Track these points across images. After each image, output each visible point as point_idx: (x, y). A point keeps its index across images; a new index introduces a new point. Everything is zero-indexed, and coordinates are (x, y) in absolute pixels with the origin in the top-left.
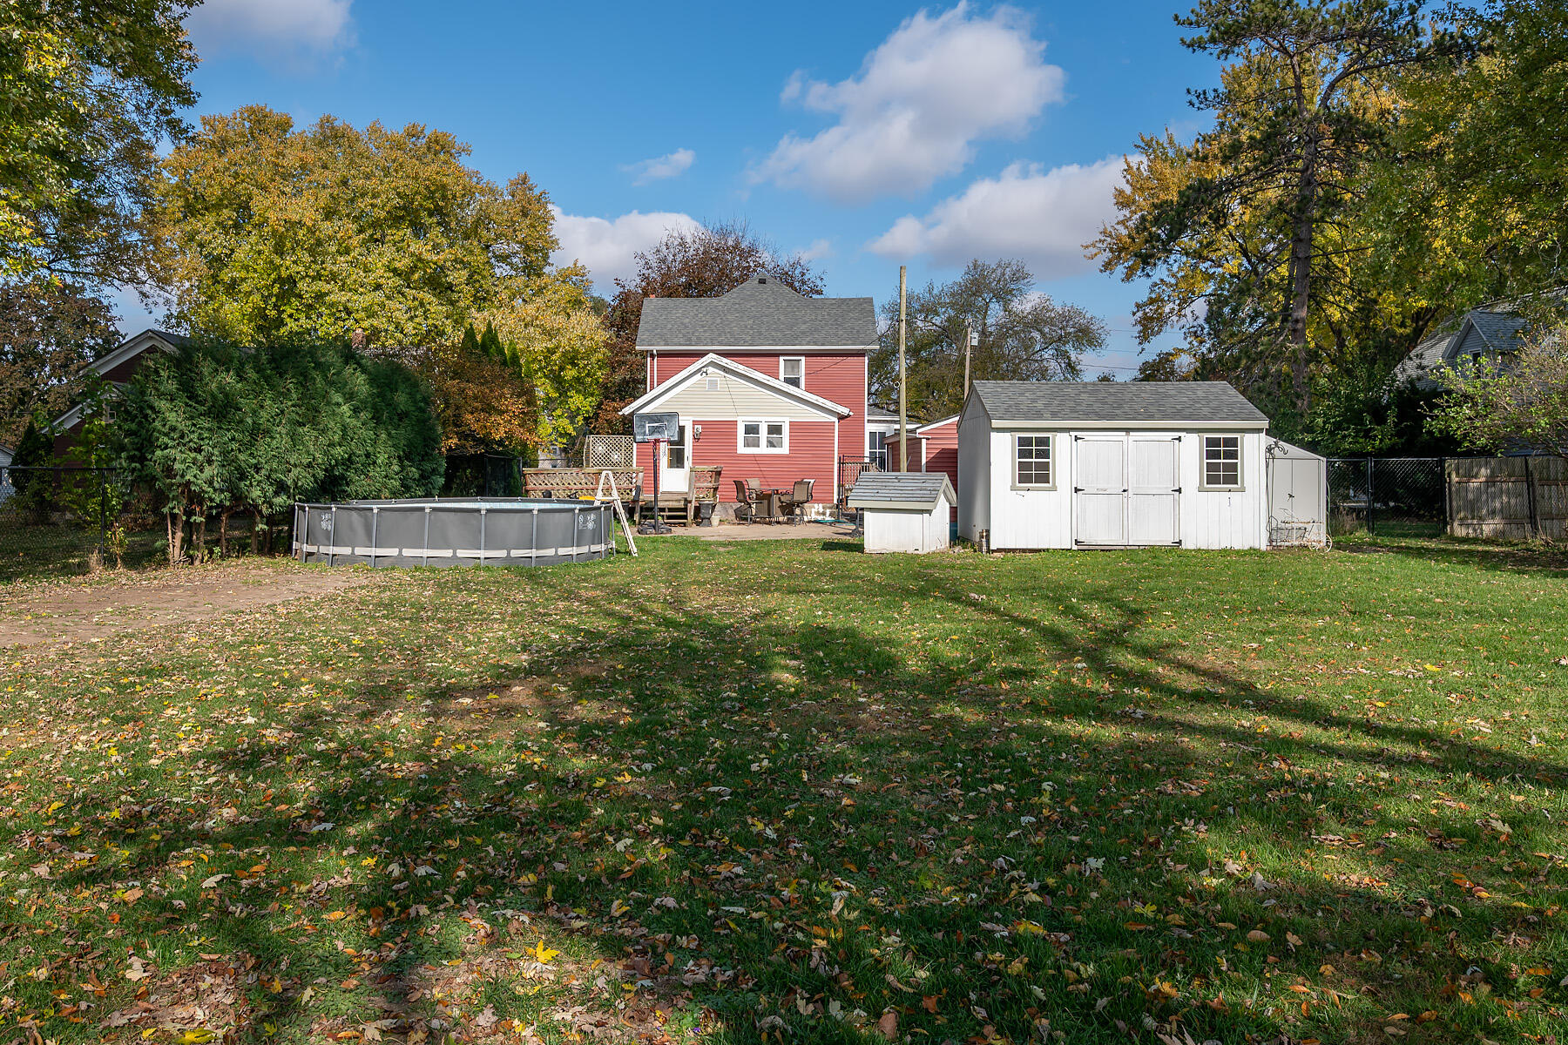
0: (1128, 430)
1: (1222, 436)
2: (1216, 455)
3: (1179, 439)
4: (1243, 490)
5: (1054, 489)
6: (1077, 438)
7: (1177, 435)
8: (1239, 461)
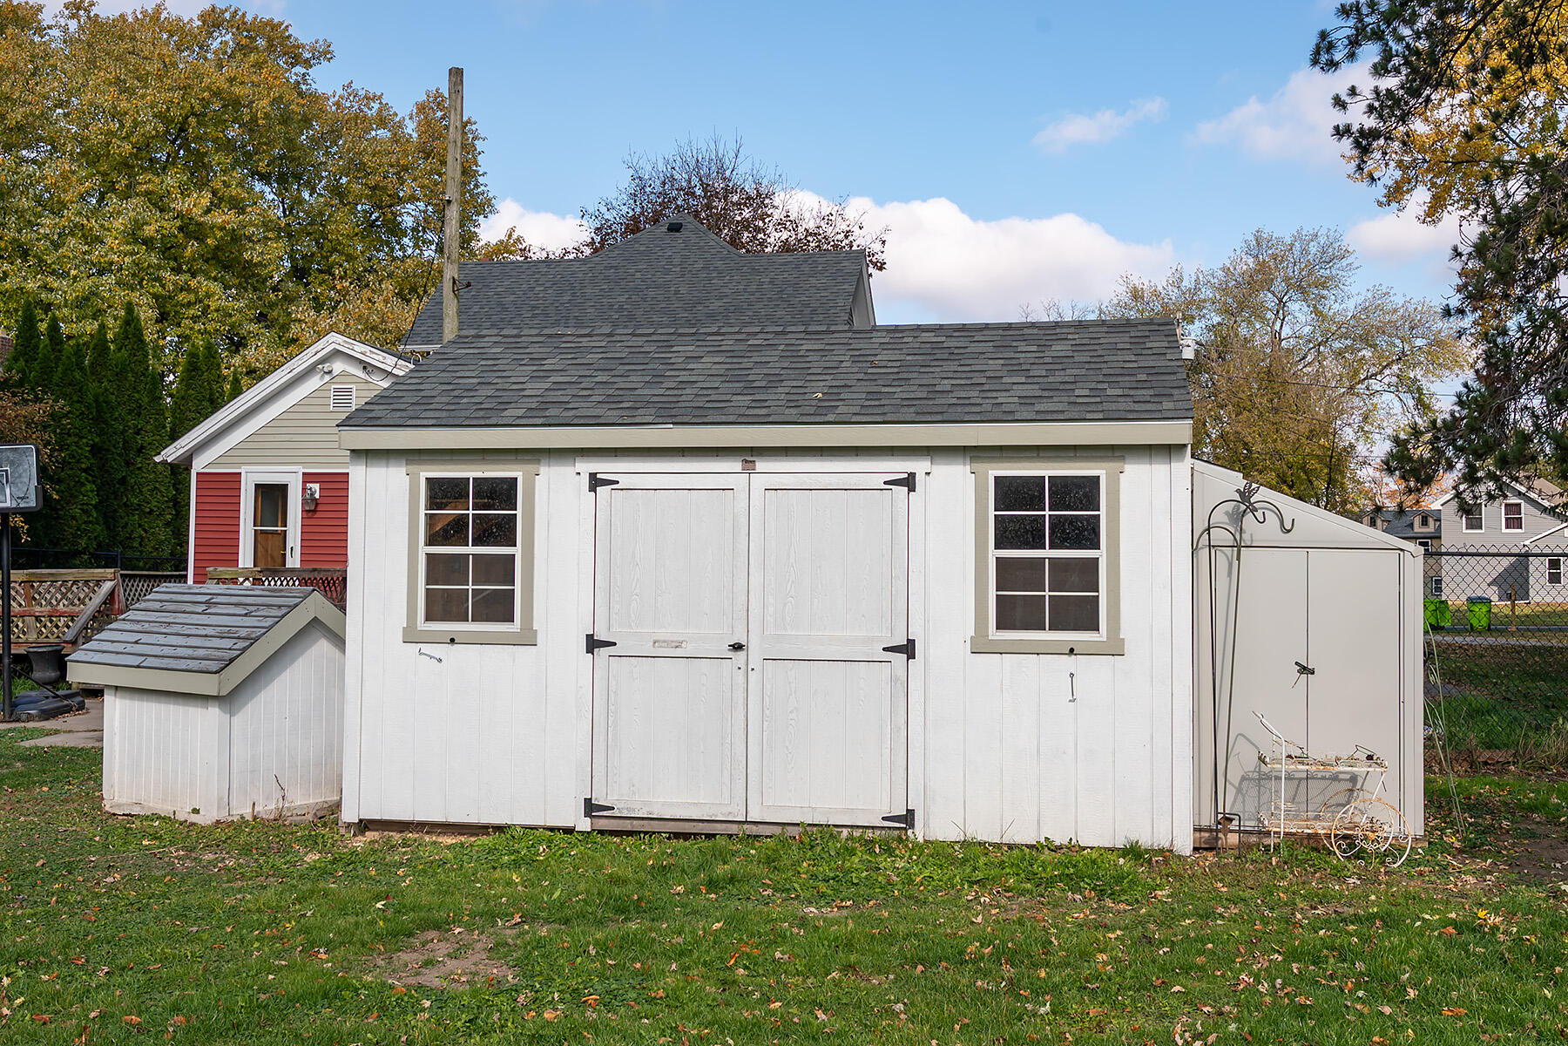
0: (749, 454)
1: (1046, 470)
2: (1028, 534)
3: (909, 482)
4: (1115, 649)
5: (527, 639)
6: (595, 482)
7: (900, 467)
8: (1101, 554)
